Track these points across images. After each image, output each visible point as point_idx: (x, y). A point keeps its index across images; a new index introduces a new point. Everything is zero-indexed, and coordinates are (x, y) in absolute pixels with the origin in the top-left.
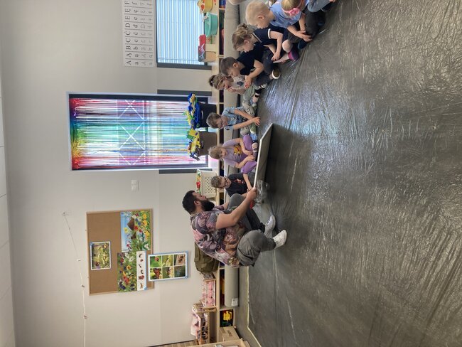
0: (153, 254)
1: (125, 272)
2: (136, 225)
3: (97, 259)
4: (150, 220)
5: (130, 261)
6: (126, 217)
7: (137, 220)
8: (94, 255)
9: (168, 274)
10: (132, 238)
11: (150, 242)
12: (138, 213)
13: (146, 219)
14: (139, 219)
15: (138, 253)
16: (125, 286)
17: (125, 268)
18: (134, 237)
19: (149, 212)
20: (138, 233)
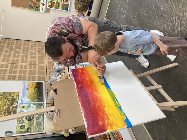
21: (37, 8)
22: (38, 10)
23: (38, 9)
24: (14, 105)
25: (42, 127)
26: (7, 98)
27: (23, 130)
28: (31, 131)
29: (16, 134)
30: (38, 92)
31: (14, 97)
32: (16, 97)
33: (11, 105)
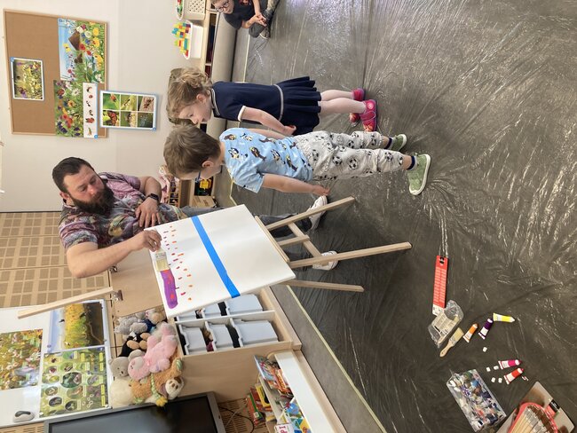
0: (107, 90)
1: (67, 110)
2: (82, 42)
3: (22, 83)
4: (104, 39)
5: (73, 94)
6: (66, 27)
7: (83, 35)
8: (17, 77)
9: (128, 121)
10: (76, 61)
11: (104, 72)
12: (85, 25)
13: (98, 37)
14: (88, 34)
15: (85, 85)
16: (66, 128)
17: (66, 104)
18: (79, 60)
19: (103, 26)
20: (85, 56)
21: (77, 129)
22: (78, 135)
23: (77, 132)
24: (31, 359)
25: (103, 398)
26: (12, 346)
27: (57, 408)
28: (76, 407)
29: (41, 416)
30: (89, 324)
31: (29, 340)
32: (35, 341)
33: (24, 359)
